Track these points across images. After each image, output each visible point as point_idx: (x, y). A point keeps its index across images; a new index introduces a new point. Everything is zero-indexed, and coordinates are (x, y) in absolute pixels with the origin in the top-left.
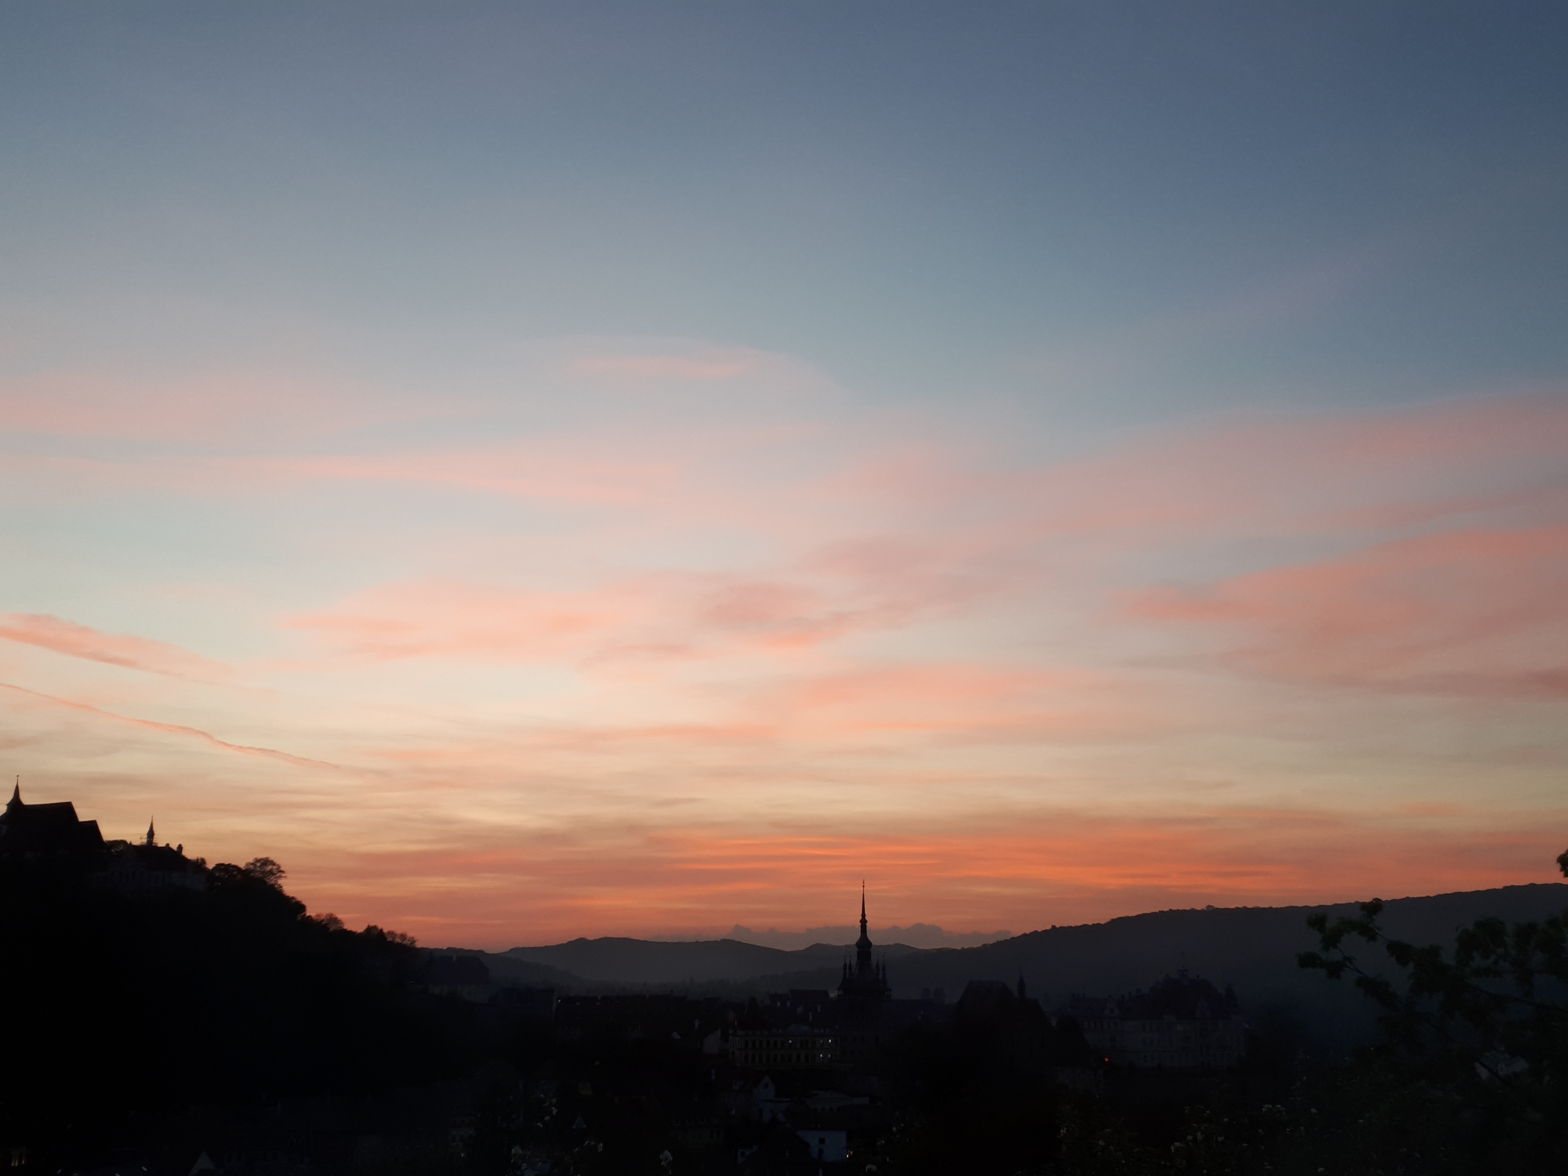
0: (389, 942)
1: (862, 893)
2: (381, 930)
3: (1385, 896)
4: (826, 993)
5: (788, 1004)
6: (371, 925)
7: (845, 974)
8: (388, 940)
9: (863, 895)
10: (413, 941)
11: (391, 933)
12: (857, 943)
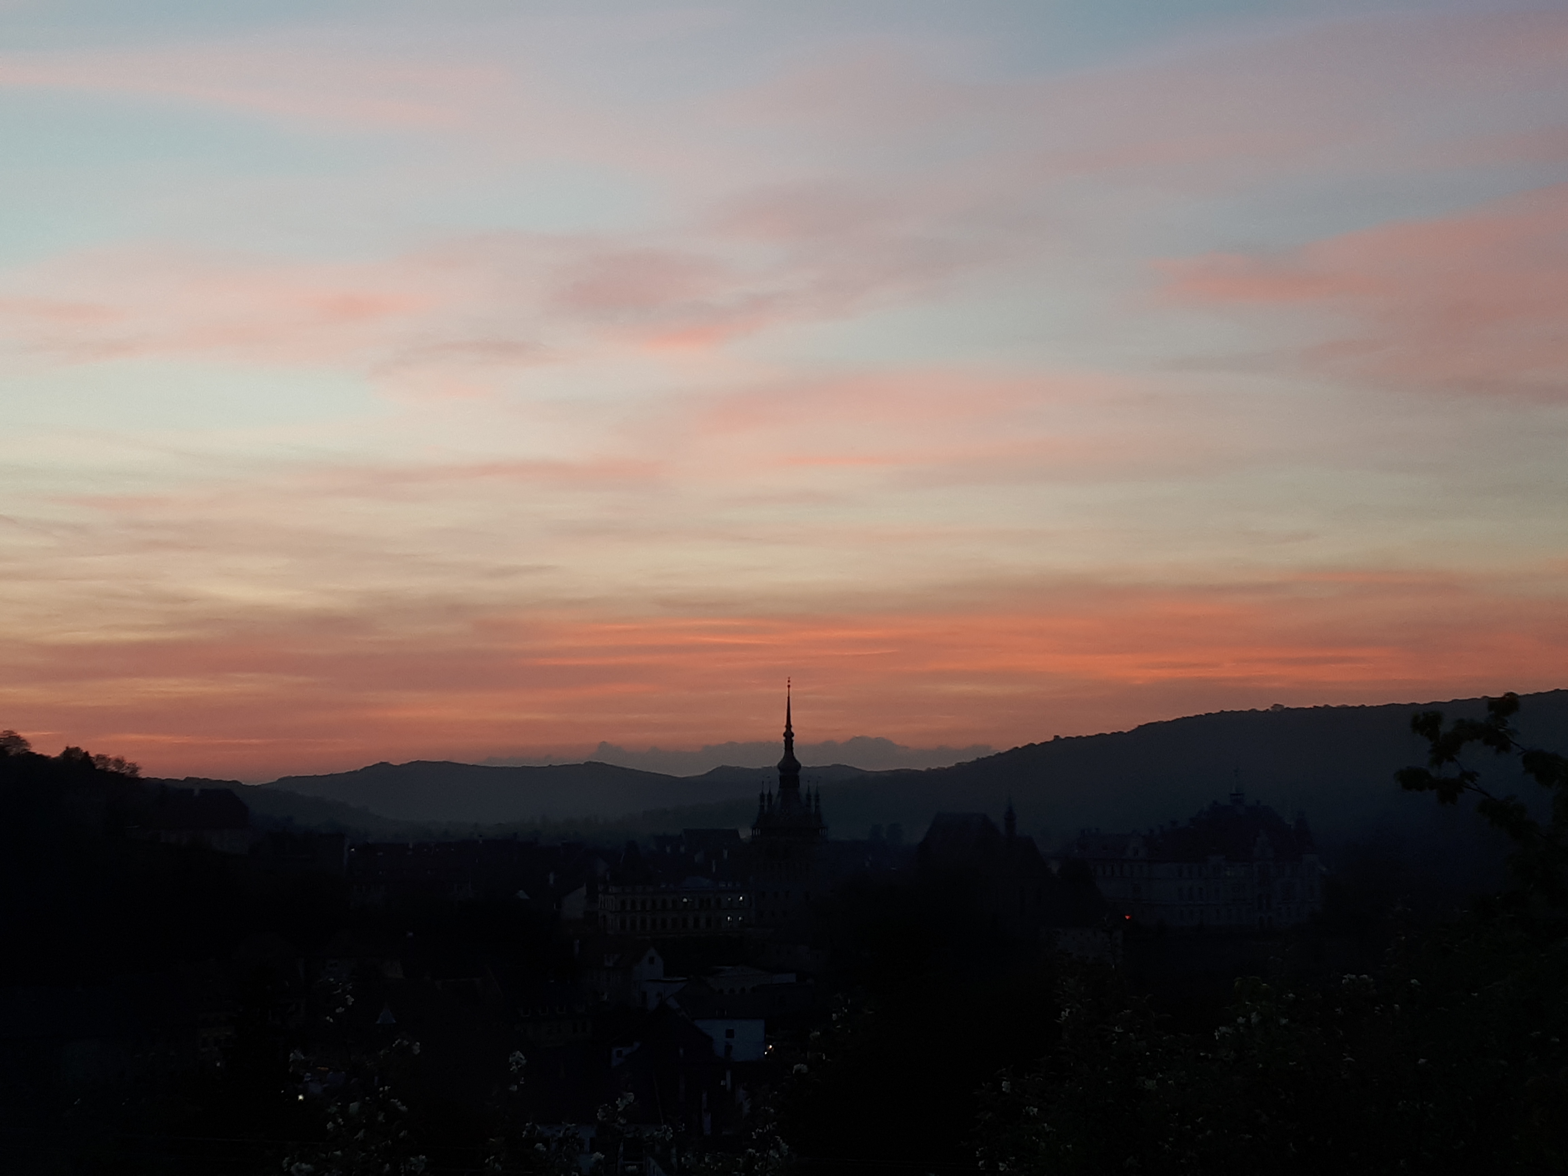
0: (99, 770)
1: (787, 696)
2: (87, 753)
3: (1520, 691)
4: (736, 833)
5: (682, 849)
6: (71, 746)
7: (762, 807)
8: (97, 768)
9: (789, 698)
10: (134, 769)
11: (100, 758)
12: (779, 764)
